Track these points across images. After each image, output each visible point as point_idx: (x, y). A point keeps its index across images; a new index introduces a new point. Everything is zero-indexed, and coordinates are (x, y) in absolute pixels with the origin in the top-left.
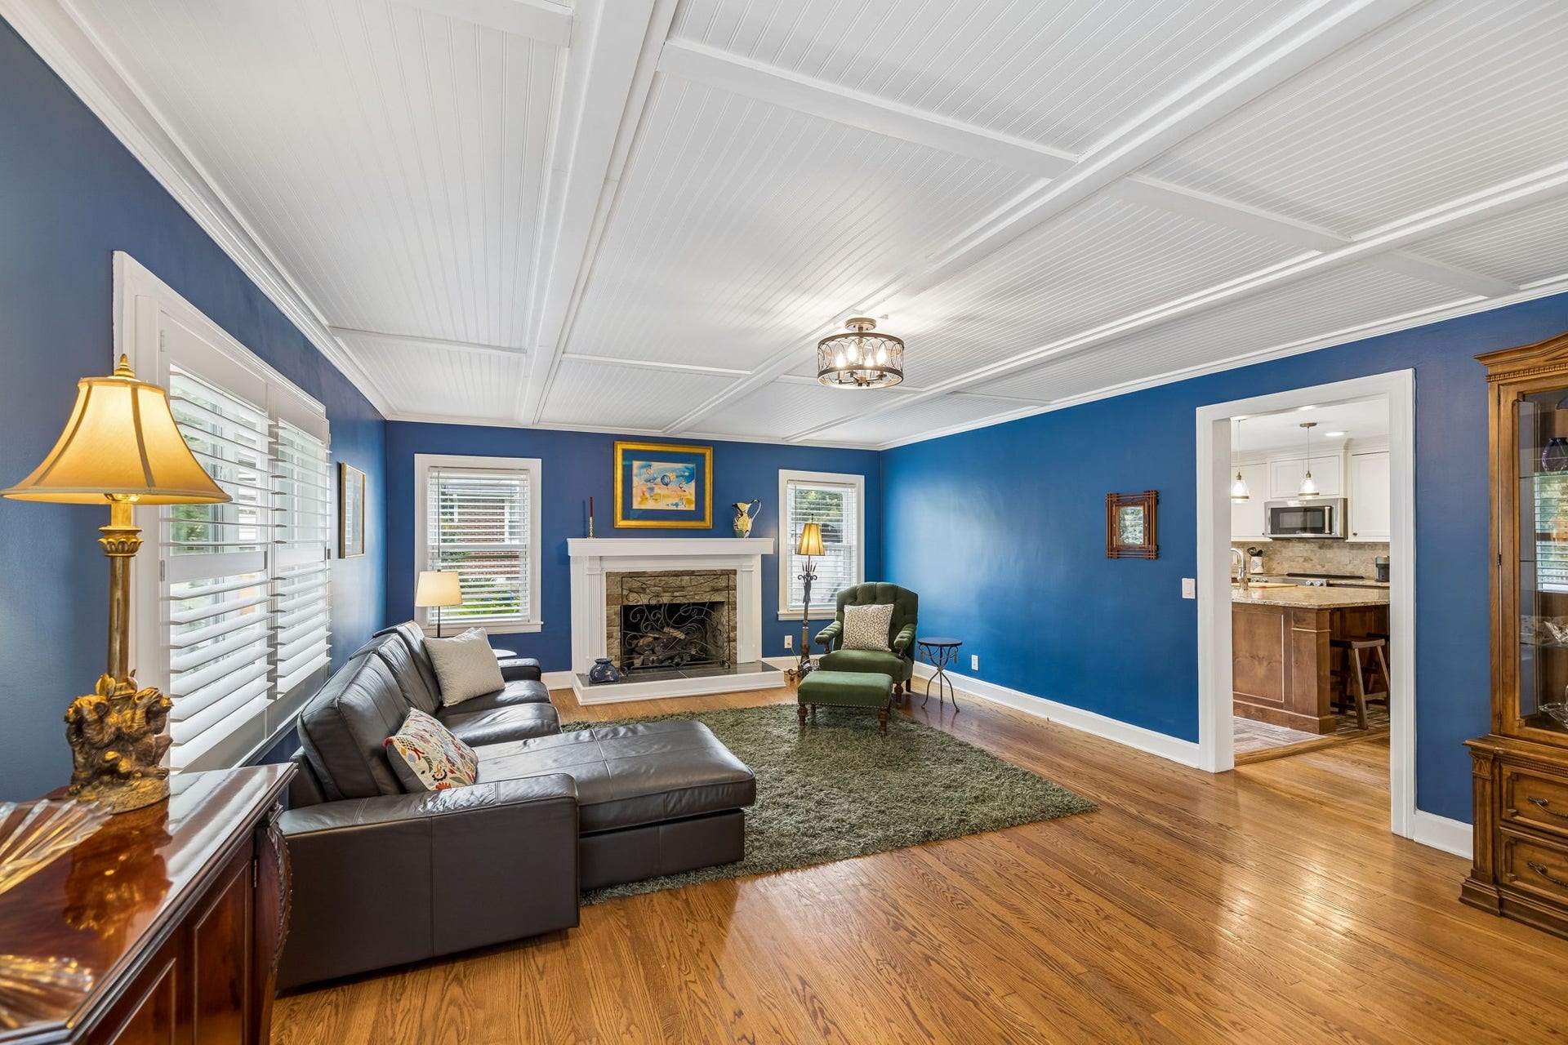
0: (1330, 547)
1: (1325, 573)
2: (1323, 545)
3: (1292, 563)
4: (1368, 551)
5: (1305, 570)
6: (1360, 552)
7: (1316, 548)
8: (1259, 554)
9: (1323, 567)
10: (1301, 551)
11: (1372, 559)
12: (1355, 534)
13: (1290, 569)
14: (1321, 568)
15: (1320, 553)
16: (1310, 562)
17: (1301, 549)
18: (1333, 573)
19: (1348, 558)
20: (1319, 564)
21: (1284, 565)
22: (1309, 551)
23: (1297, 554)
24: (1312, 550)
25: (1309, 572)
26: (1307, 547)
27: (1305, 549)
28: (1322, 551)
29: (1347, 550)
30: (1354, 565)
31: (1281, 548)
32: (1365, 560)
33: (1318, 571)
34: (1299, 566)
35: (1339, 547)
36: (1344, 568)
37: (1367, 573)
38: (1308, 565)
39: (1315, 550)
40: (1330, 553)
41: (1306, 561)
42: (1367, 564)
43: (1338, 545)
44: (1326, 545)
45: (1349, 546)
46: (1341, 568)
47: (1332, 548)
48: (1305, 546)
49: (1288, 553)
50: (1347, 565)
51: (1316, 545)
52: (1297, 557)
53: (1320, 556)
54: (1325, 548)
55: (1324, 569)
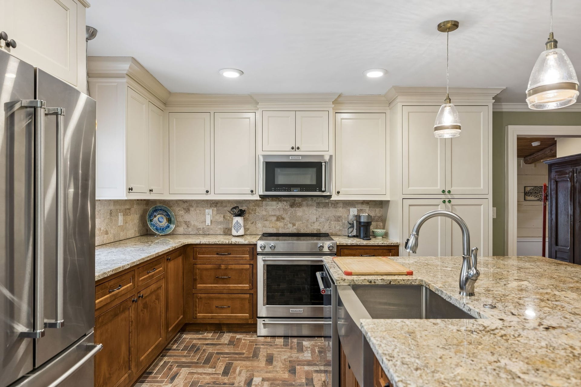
0: (300, 205)
1: (295, 231)
2: (294, 203)
3: (265, 222)
4: (331, 209)
5: (278, 229)
6: (325, 209)
7: (287, 207)
8: (241, 213)
9: (294, 225)
10: (274, 209)
11: (335, 217)
12: (338, 193)
13: (264, 228)
14: (292, 227)
15: (291, 211)
16: (282, 220)
17: (274, 208)
18: (302, 231)
19: (315, 216)
20: (290, 223)
21: (258, 225)
22: (281, 209)
23: (271, 213)
24: (283, 209)
25: (281, 231)
26: (279, 206)
27: (278, 208)
28: (293, 209)
29: (315, 208)
30: (320, 223)
31: (254, 207)
32: (329, 217)
33: (290, 230)
34: (272, 226)
35: (308, 205)
36: (311, 226)
37: (330, 230)
38: (280, 223)
39: (287, 208)
40: (300, 212)
41: (278, 220)
42: (331, 221)
43: (307, 203)
44: (297, 204)
45: (316, 204)
46: (309, 226)
47: (302, 206)
48: (277, 205)
49: (261, 212)
50: (314, 223)
51: (287, 204)
52: (270, 216)
53: (291, 214)
54: (296, 206)
55: (294, 227)
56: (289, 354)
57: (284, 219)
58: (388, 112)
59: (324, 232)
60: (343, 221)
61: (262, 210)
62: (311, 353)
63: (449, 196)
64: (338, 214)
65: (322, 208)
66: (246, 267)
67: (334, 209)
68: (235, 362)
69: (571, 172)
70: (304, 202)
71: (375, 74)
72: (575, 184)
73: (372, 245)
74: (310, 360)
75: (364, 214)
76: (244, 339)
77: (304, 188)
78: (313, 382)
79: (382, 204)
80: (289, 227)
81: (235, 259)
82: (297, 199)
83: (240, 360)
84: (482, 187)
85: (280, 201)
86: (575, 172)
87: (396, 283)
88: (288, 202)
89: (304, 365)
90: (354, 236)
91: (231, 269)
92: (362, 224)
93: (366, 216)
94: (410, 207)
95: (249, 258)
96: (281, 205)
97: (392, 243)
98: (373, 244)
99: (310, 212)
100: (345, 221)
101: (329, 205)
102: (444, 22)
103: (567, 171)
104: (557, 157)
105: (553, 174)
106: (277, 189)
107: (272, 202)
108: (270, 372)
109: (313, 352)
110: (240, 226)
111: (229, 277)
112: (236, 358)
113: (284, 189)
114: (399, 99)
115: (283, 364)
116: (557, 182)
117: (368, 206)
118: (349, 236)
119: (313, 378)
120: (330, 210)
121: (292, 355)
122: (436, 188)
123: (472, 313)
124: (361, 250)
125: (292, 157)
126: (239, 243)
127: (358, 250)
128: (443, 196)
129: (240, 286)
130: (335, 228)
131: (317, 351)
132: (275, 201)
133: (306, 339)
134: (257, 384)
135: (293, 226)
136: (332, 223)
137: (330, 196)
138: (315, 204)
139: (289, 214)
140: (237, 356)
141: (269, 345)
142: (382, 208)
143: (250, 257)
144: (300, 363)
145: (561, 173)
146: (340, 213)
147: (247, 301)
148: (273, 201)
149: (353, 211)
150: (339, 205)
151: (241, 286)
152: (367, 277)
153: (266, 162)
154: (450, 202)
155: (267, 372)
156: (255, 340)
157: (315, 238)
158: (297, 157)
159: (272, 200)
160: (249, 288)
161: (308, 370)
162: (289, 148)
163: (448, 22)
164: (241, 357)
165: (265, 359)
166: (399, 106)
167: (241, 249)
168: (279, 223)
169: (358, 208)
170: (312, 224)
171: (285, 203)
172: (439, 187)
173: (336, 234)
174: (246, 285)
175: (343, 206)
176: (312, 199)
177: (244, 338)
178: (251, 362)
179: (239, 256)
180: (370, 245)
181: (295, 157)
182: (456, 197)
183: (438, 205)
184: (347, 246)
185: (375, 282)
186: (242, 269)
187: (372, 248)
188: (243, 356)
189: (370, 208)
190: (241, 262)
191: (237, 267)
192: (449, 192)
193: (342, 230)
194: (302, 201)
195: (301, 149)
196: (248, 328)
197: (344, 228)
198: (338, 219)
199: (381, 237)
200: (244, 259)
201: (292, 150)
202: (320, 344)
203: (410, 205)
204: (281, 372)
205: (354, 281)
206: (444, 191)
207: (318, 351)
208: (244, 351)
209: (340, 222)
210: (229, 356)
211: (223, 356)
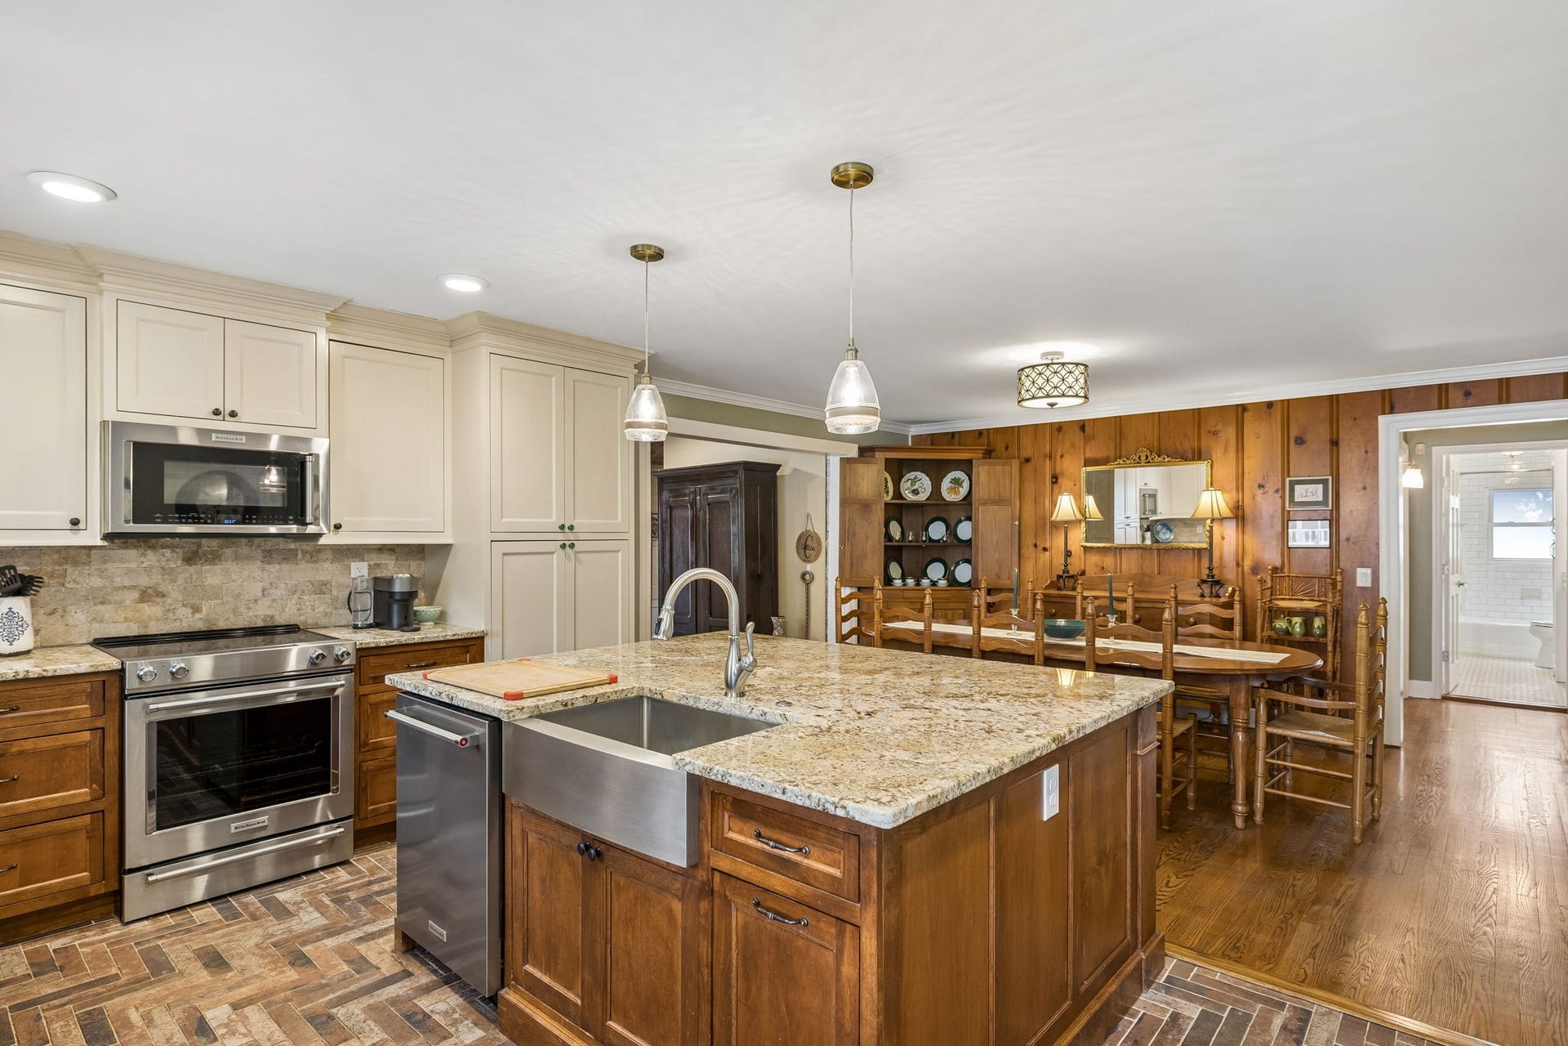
2: (195, 552)
5: (144, 625)
7: (176, 564)
8: (24, 587)
10: (130, 571)
11: (312, 584)
12: (338, 527)
13: (97, 626)
14: (190, 615)
15: (187, 575)
16: (158, 600)
17: (134, 565)
18: (222, 625)
19: (260, 584)
20: (184, 605)
21: (72, 616)
22: (154, 570)
23: (118, 581)
24: (163, 568)
25: (154, 629)
26: (149, 560)
27: (143, 566)
28: (192, 569)
29: (258, 563)
30: (273, 600)
31: (60, 566)
32: (296, 586)
33: (184, 624)
34: (123, 616)
35: (237, 558)
36: (249, 609)
37: (300, 615)
38: (152, 608)
39: (173, 566)
40: (213, 575)
41: (146, 598)
42: (302, 595)
43: (235, 552)
44: (205, 555)
45: (261, 554)
46: (243, 609)
47: (220, 560)
48: (143, 559)
49: (88, 579)
50: (256, 601)
51: (175, 555)
52: (117, 589)
53: (187, 582)
54: (203, 561)
55: (198, 616)
56: (260, 931)
57: (164, 596)
58: (448, 358)
59: (283, 622)
60: (335, 592)
61: (89, 574)
62: (317, 909)
63: (571, 536)
64: (321, 577)
65: (279, 564)
66: (79, 740)
67: (310, 565)
68: (107, 1004)
69: (692, 493)
70: (226, 550)
71: (463, 286)
72: (698, 514)
73: (433, 640)
74: (326, 925)
75: (400, 575)
76: (82, 945)
77: (254, 517)
78: (367, 962)
79: (423, 552)
80: (181, 617)
81: (37, 720)
82: (204, 541)
83: (121, 994)
84: (620, 520)
85: (153, 547)
86: (698, 494)
87: (605, 699)
88: (178, 550)
89: (319, 939)
90: (370, 626)
91: (21, 753)
92: (398, 598)
93: (407, 578)
94: (505, 557)
95: (89, 712)
96: (154, 559)
97: (472, 633)
98: (436, 639)
99: (246, 573)
100: (338, 592)
101: (296, 555)
102: (643, 246)
103: (687, 492)
104: (665, 468)
105: (666, 494)
106: (171, 518)
107: (125, 551)
108: (239, 985)
109: (320, 907)
110: (20, 623)
111: (14, 779)
112: (99, 994)
113: (193, 518)
114: (485, 338)
115: (263, 957)
116: (671, 508)
117: (394, 557)
118: (356, 627)
119: (364, 954)
120: (301, 567)
121: (270, 930)
122: (549, 520)
123: (770, 718)
124: (408, 654)
125: (219, 435)
126: (57, 674)
127: (401, 655)
128: (561, 536)
129: (55, 799)
130: (314, 610)
131: (328, 903)
132: (135, 547)
133: (278, 887)
134: (225, 1022)
135: (193, 614)
136: (306, 598)
137: (317, 536)
138: (259, 554)
139: (180, 581)
140: (99, 989)
141: (181, 933)
142: (423, 559)
143: (91, 709)
144: (305, 938)
145: (678, 494)
146: (325, 575)
147: (83, 835)
148: (127, 548)
149: (360, 570)
150: (323, 556)
151: (61, 797)
152: (561, 697)
153: (135, 444)
154: (572, 546)
155: (230, 989)
156: (123, 936)
157: (260, 639)
158: (235, 437)
159: (125, 546)
160: (89, 798)
161: (338, 946)
162: (206, 411)
163: (649, 247)
164: (115, 987)
165: (199, 965)
166: (484, 352)
167: (58, 689)
168: (146, 607)
169: (371, 560)
170: (251, 605)
171: (168, 553)
172: (554, 519)
173: (317, 623)
174: (78, 791)
175: (334, 556)
176: (249, 542)
177: (79, 942)
178: (159, 986)
179: (51, 710)
180: (429, 640)
181: (229, 436)
182: (581, 536)
183: (553, 553)
184: (378, 648)
185: (573, 704)
186: (65, 748)
187: (431, 647)
188: (118, 983)
189: (397, 560)
190: (59, 727)
191: (44, 743)
192: (571, 528)
193: (331, 612)
194: (221, 547)
195: (242, 416)
196: (78, 912)
197: (336, 608)
198: (321, 588)
199: (432, 623)
200: (71, 716)
201: (215, 417)
202: (324, 886)
203: (504, 554)
204: (273, 974)
205: (538, 707)
206: (562, 527)
207: (332, 901)
208: (114, 971)
209: (326, 596)
210: (67, 998)
211: (46, 1007)
